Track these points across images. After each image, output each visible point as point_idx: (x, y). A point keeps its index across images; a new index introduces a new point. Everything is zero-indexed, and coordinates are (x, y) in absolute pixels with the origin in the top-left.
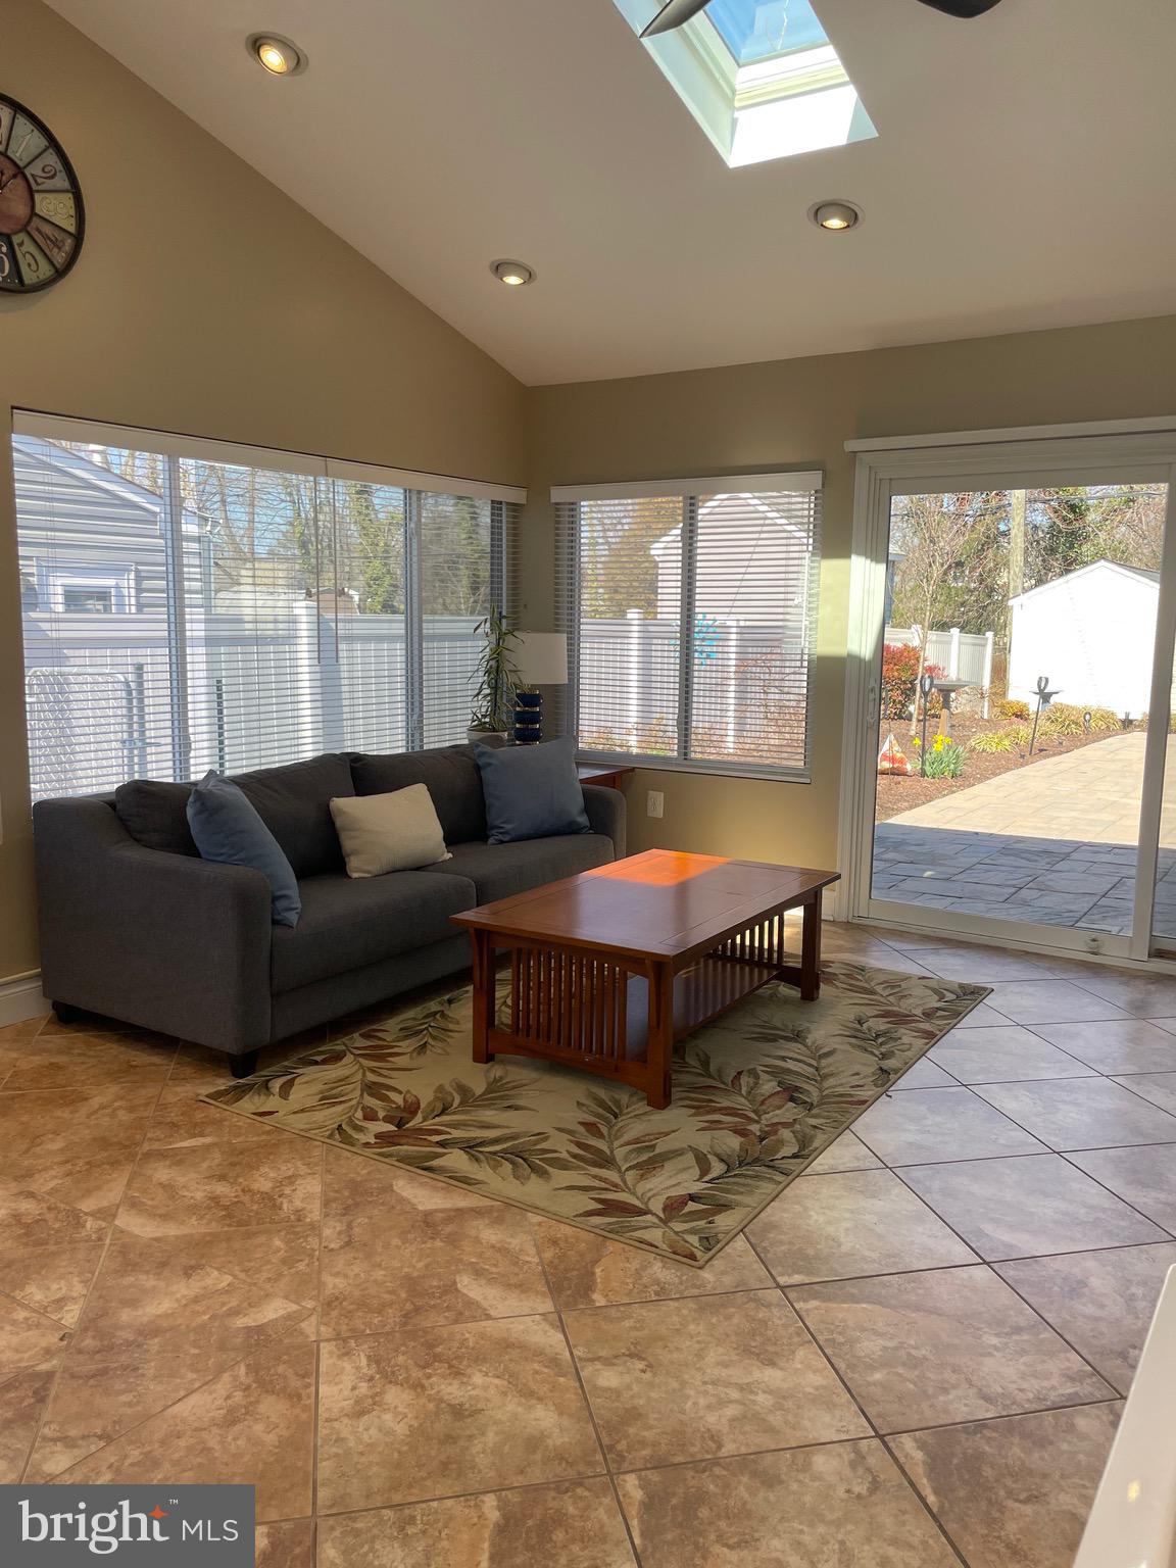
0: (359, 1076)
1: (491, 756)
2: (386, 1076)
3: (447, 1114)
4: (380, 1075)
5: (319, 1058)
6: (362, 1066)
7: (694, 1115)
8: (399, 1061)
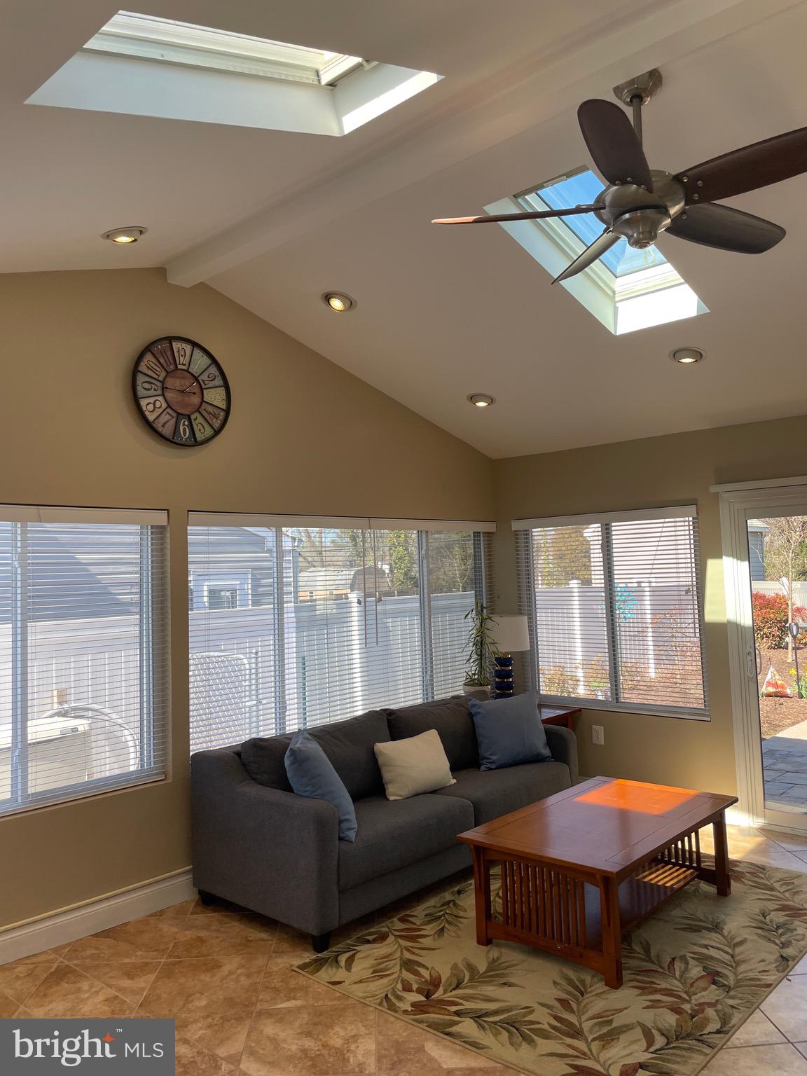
0: (398, 954)
1: (479, 707)
2: (417, 955)
3: (461, 988)
4: (413, 953)
5: (370, 938)
6: (400, 945)
7: (641, 995)
8: (426, 942)
